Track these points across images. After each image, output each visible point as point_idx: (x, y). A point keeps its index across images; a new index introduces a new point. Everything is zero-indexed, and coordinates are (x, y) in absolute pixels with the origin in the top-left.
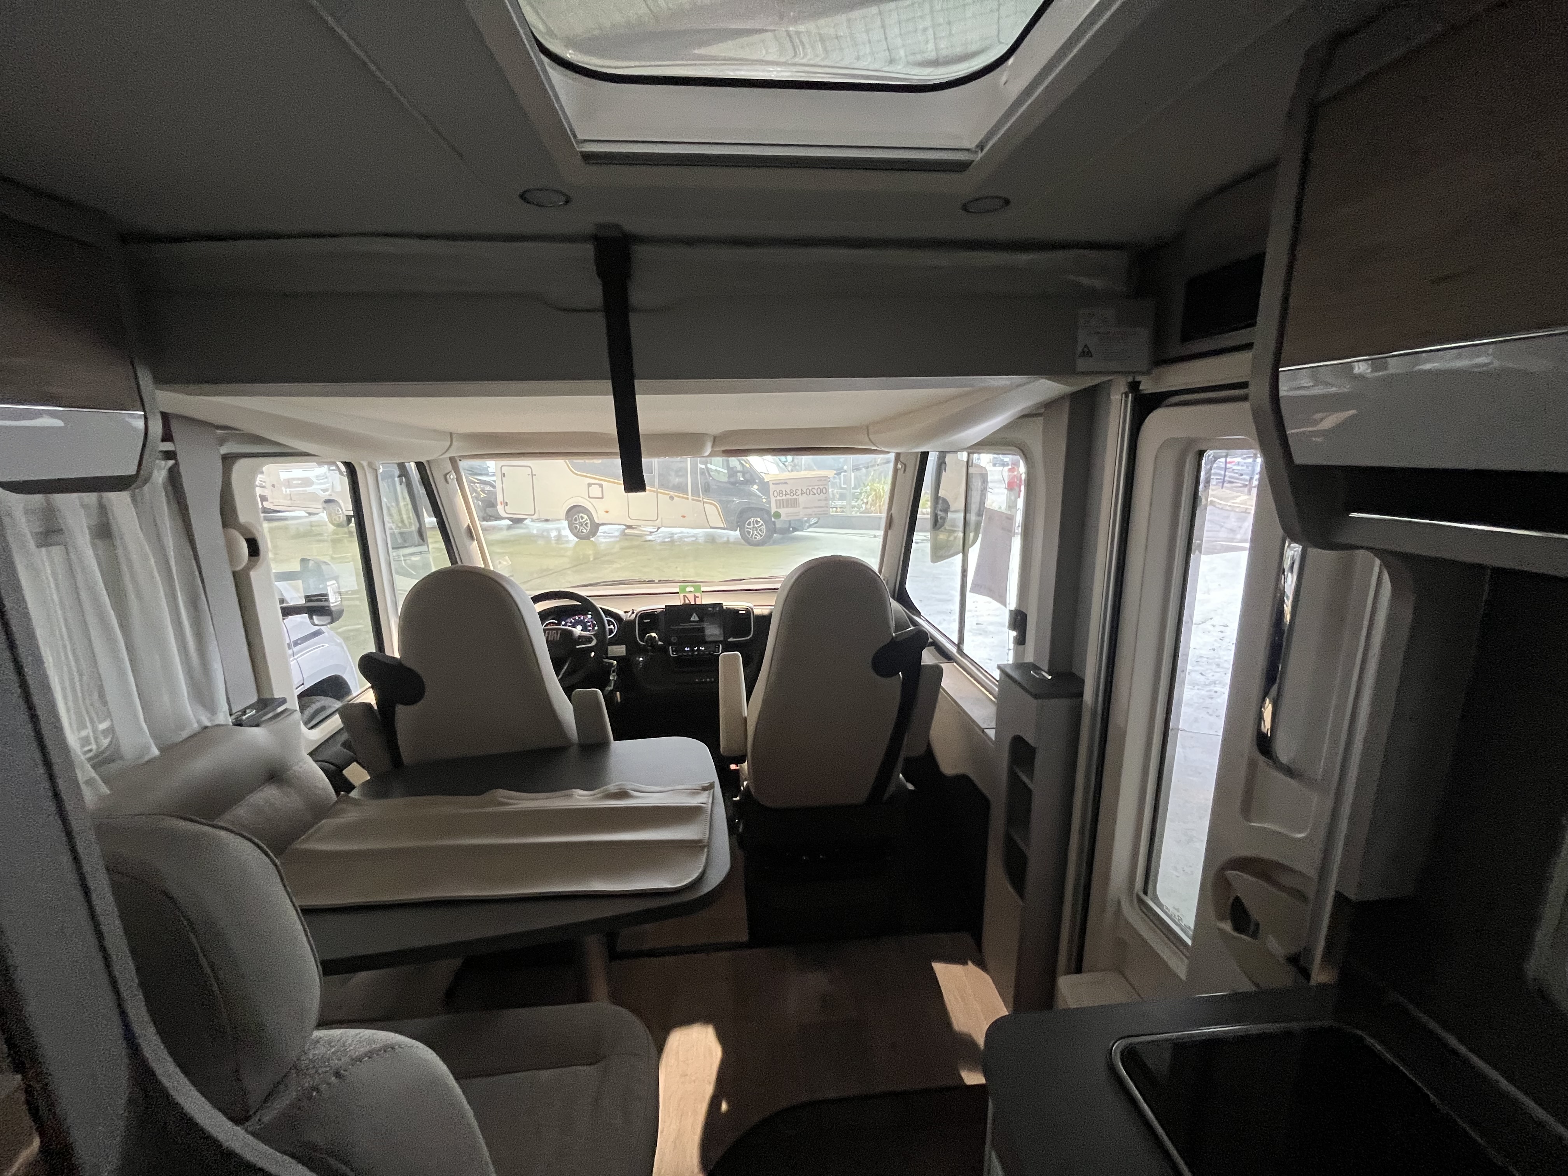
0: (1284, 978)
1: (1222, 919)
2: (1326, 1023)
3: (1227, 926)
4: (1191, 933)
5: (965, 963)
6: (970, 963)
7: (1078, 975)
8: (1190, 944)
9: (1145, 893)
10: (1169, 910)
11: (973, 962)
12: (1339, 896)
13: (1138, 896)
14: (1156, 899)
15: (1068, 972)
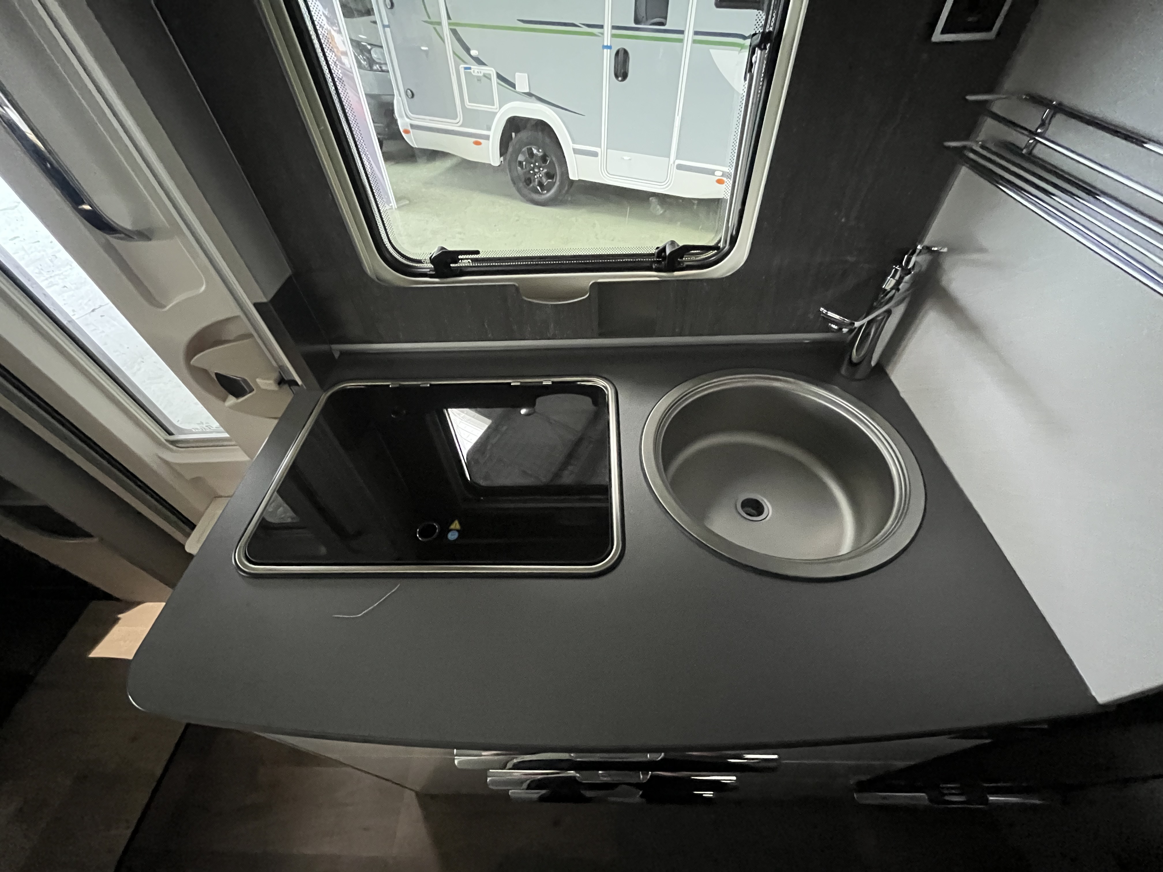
0: (286, 397)
1: (224, 400)
2: (324, 397)
3: (232, 400)
4: (221, 429)
5: (116, 621)
6: (120, 616)
7: (195, 530)
8: (228, 436)
9: (170, 433)
10: (197, 429)
11: (122, 612)
12: (257, 305)
13: (167, 441)
14: (182, 431)
15: (188, 535)
